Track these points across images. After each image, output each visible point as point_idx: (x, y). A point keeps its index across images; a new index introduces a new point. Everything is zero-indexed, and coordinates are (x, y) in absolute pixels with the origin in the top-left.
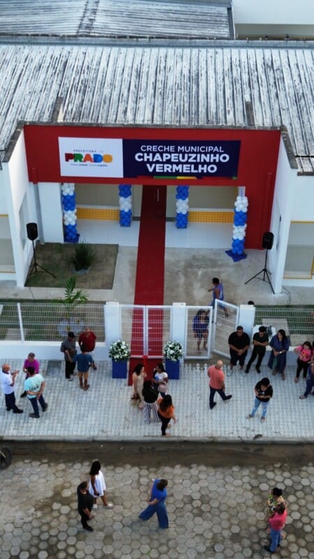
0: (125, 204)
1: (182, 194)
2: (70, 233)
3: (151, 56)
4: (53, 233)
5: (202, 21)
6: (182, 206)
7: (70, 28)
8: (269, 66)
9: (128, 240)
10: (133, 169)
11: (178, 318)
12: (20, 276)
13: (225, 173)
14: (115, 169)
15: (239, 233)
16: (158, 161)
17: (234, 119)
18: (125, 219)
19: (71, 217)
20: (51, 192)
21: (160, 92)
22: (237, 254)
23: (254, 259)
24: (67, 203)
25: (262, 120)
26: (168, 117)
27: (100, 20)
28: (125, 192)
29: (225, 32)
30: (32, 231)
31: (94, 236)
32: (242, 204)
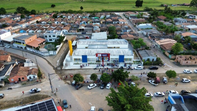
0: (101, 58)
1: (105, 57)
2: (98, 60)
3: (102, 49)
4: (97, 60)
5: (105, 47)
6: (105, 58)
7: (97, 48)
8: (110, 50)
9: (101, 60)
10: (102, 56)
11: (105, 63)
12: (96, 62)
13: (107, 56)
14: (101, 56)
15: (108, 59)
16: (103, 55)
17: (107, 53)
18: (101, 59)
19: (98, 59)
20: (97, 57)
21: (103, 52)
22: (108, 61)
23: (109, 61)
24: (98, 58)
25: (109, 53)
26: (104, 53)
27: (98, 47)
28: (101, 57)
29: (107, 48)
30: (96, 59)
31: (100, 60)
32: (108, 58)
